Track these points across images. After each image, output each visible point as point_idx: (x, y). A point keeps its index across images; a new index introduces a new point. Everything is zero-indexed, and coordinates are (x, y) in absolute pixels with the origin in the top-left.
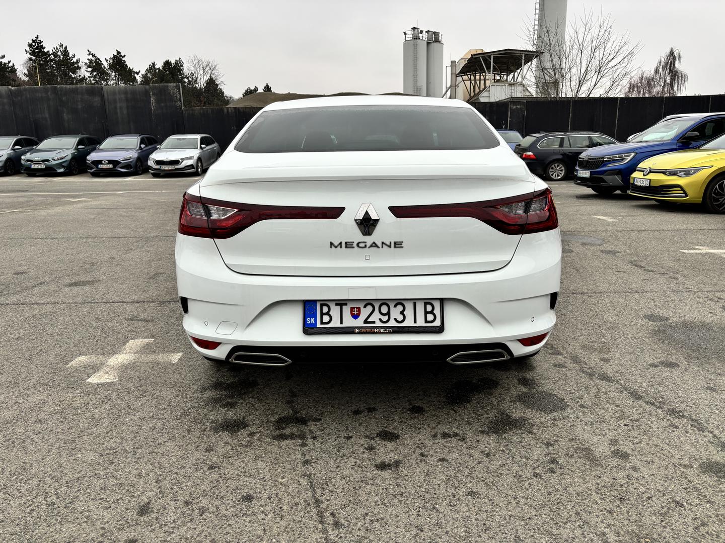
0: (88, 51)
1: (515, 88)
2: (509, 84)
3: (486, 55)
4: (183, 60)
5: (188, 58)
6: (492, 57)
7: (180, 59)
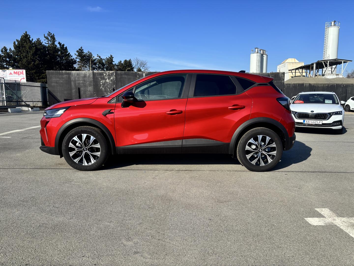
0: (98, 55)
2: (336, 75)
4: (132, 60)
5: (133, 59)
6: (328, 62)
7: (130, 59)
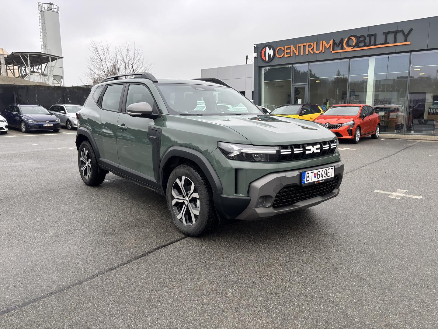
1: (48, 77)
2: (43, 75)
3: (23, 54)
6: (28, 56)
